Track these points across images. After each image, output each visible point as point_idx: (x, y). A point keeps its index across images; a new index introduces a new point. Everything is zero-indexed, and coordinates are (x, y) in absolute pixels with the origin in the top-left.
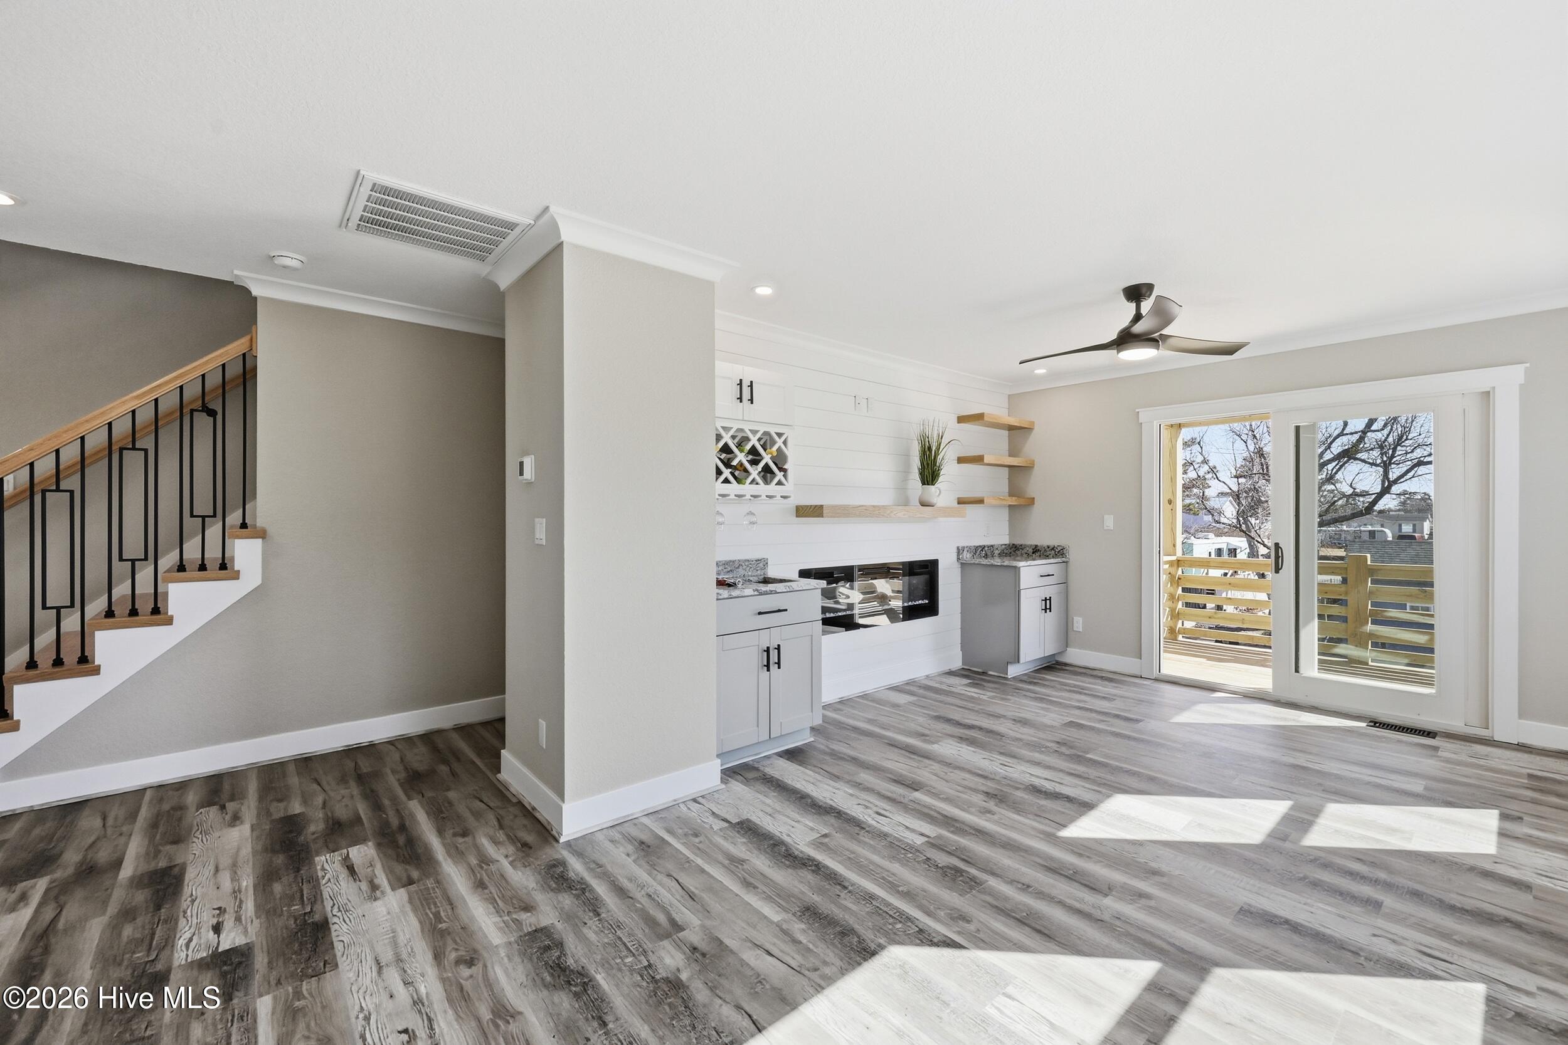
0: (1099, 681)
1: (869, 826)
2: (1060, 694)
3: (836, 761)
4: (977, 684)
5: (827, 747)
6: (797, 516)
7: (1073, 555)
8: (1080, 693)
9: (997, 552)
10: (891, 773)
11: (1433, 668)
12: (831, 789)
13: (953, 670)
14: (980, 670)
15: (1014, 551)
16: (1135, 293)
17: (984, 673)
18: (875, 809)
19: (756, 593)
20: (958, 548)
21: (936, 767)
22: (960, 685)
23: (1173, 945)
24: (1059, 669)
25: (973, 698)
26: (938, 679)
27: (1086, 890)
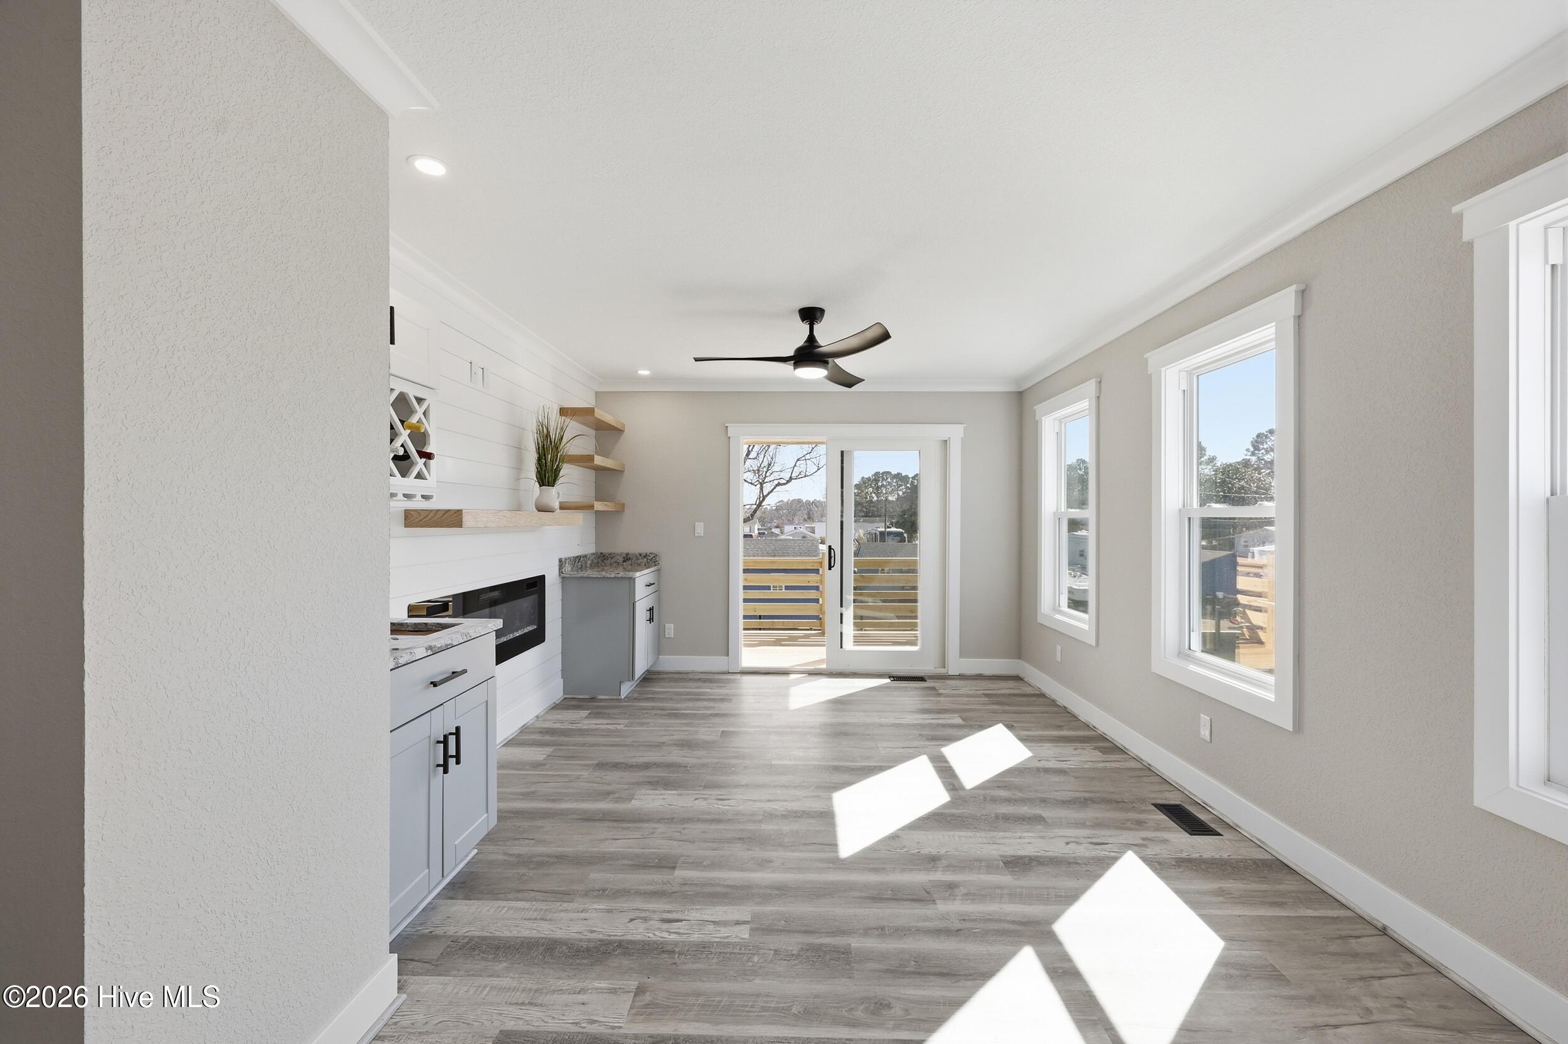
0: (700, 684)
1: (676, 944)
2: (686, 705)
3: (540, 871)
4: (598, 713)
5: (505, 854)
6: (405, 527)
7: (664, 562)
8: (697, 700)
9: (589, 562)
10: (624, 858)
11: (917, 630)
12: (575, 915)
13: (557, 702)
14: (586, 697)
15: (603, 561)
16: (811, 315)
17: (593, 699)
18: (657, 916)
19: (430, 652)
20: (560, 560)
21: (661, 828)
22: (579, 718)
23: (1013, 922)
24: (659, 679)
25: (609, 730)
26: (549, 717)
27: (915, 905)
